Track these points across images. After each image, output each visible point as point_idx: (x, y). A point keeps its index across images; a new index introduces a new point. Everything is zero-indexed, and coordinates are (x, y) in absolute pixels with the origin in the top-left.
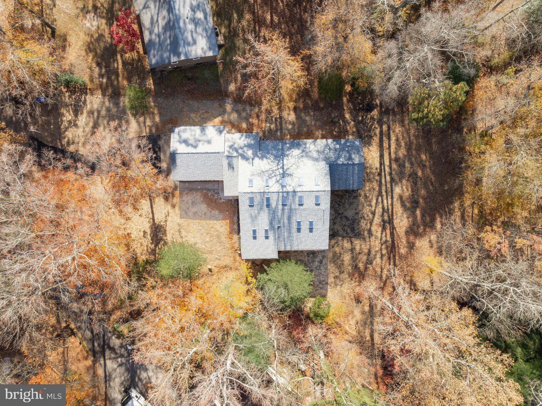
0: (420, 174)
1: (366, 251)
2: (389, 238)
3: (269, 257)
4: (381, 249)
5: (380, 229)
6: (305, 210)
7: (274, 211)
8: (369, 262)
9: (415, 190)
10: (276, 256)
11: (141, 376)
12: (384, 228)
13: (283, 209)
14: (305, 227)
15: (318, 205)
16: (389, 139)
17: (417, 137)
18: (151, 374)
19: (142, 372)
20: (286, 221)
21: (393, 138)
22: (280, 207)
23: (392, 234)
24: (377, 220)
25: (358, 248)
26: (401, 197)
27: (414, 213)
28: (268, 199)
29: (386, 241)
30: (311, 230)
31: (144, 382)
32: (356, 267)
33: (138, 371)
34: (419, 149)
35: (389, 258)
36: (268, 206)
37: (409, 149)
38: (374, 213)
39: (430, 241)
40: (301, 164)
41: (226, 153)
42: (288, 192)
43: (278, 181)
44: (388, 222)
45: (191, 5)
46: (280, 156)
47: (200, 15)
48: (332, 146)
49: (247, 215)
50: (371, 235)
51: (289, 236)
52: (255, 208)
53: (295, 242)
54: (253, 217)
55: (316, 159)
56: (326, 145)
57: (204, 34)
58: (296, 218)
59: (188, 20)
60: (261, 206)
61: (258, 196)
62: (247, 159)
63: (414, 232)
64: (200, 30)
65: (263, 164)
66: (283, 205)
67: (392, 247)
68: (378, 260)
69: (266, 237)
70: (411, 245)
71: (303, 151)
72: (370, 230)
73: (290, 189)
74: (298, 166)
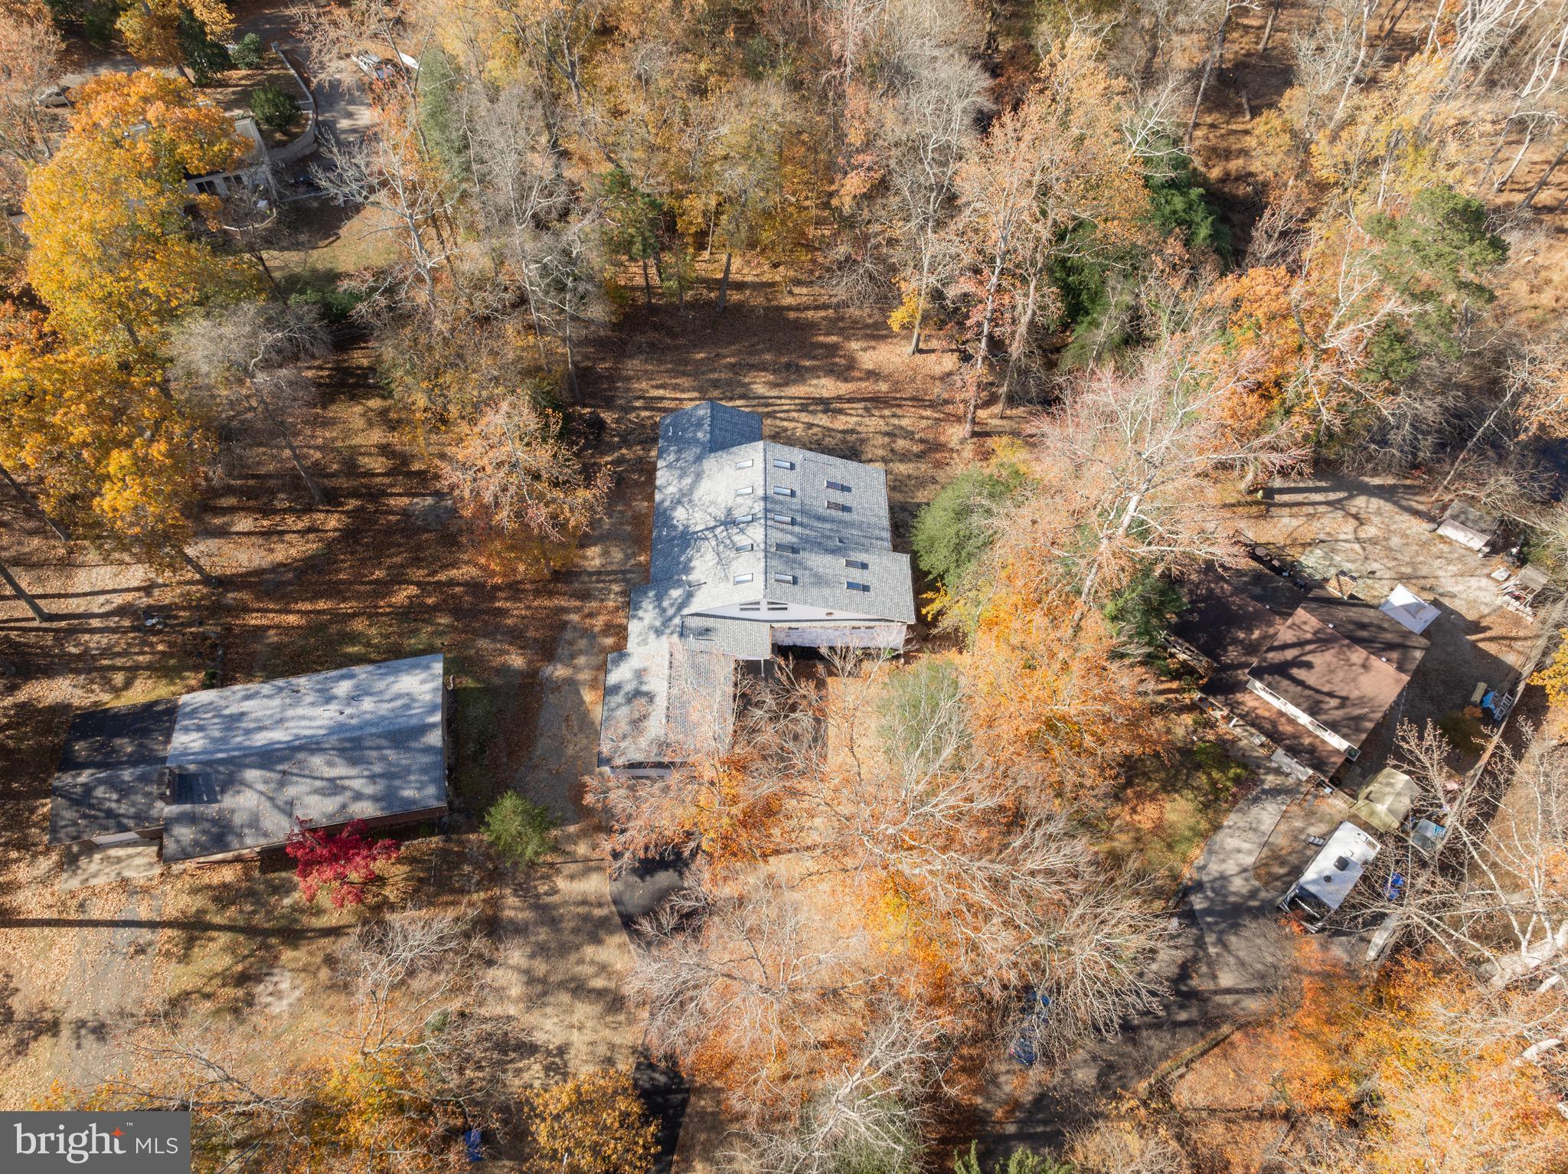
0: (732, 360)
1: (887, 440)
2: (862, 405)
3: (908, 572)
4: (882, 417)
5: (842, 418)
6: (803, 489)
7: (807, 541)
8: (909, 435)
9: (762, 367)
10: (905, 559)
11: (1244, 891)
12: (841, 411)
13: (801, 525)
14: (838, 497)
15: (792, 467)
16: (662, 398)
17: (660, 362)
18: (1230, 867)
19: (1233, 889)
20: (828, 526)
21: (661, 392)
22: (797, 529)
23: (850, 400)
24: (823, 420)
25: (880, 452)
26: (777, 386)
27: (808, 369)
28: (779, 546)
29: (866, 409)
30: (845, 489)
31: (1257, 883)
32: (920, 456)
33: (1232, 899)
34: (687, 363)
35: (899, 406)
36: (795, 550)
37: (684, 374)
38: (810, 426)
39: (864, 350)
40: (707, 499)
41: (676, 640)
42: (766, 510)
43: (742, 531)
44: (826, 405)
45: (312, 704)
46: (687, 539)
47: (343, 688)
48: (672, 457)
49: (815, 591)
50: (852, 431)
51: (859, 526)
52: (799, 573)
53: (873, 520)
54: (819, 580)
55: (699, 476)
56: (669, 466)
57: (391, 679)
58: (820, 506)
59: (348, 711)
60: (794, 561)
61: (774, 563)
62: (689, 596)
63: (845, 371)
64: (381, 685)
65: (703, 564)
66: (793, 522)
67: (877, 401)
68: (904, 422)
69: (864, 566)
70: (873, 375)
71: (679, 502)
72: (843, 432)
73: (759, 507)
74: (712, 503)
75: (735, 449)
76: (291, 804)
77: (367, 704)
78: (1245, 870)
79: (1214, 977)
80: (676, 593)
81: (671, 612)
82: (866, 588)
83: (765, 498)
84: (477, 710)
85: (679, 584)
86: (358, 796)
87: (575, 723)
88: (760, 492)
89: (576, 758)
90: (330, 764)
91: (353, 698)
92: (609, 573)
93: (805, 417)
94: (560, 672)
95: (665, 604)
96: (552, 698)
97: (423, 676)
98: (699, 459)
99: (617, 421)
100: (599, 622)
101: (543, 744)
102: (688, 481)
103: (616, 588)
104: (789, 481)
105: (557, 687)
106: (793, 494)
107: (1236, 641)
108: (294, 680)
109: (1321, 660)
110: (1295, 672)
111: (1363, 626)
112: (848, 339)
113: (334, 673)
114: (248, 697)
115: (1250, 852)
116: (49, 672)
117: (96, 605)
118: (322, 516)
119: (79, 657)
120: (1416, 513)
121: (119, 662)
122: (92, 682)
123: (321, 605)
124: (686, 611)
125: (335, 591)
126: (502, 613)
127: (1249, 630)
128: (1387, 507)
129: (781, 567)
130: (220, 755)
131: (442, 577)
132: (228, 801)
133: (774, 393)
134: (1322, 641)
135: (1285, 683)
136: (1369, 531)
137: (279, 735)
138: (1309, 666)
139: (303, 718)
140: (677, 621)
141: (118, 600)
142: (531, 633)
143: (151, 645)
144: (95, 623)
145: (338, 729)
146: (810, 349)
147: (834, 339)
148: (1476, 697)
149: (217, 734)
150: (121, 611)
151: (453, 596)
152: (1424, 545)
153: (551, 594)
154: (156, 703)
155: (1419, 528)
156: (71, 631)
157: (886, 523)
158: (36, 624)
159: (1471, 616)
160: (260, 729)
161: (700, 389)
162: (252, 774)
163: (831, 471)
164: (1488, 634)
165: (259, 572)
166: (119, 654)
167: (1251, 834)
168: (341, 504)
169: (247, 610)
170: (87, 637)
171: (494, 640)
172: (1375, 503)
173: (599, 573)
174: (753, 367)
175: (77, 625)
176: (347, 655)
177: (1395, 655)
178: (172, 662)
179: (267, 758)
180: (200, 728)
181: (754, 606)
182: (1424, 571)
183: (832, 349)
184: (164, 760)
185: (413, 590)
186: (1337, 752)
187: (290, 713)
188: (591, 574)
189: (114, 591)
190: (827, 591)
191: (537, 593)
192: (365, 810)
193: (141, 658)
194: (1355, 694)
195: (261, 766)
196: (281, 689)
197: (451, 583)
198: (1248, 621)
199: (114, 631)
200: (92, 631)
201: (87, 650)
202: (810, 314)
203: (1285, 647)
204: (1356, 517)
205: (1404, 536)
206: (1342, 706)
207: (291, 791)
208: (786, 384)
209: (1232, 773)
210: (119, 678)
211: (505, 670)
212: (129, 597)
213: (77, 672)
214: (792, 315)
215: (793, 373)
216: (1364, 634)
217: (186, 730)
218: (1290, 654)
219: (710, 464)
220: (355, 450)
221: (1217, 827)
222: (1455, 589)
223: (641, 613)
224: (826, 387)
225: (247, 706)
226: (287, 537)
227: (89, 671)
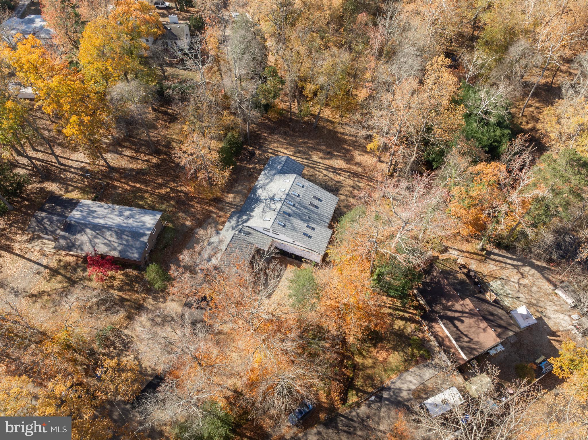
0: (311, 145)
1: (351, 189)
2: (348, 174)
3: (329, 236)
4: (353, 180)
5: (339, 176)
6: (303, 196)
7: (296, 214)
9: (320, 151)
10: (330, 232)
11: (405, 398)
12: (339, 174)
13: (297, 208)
14: (316, 202)
15: (303, 187)
16: (279, 151)
17: (285, 139)
18: (405, 387)
19: (401, 395)
20: (307, 211)
21: (280, 149)
22: (294, 209)
23: (345, 171)
24: (331, 175)
25: (347, 193)
26: (321, 158)
27: (335, 156)
28: (284, 212)
29: (349, 176)
30: (320, 200)
31: (412, 397)
33: (399, 399)
34: (294, 141)
35: (362, 178)
36: (289, 215)
37: (291, 145)
38: (326, 176)
39: (359, 155)
40: (270, 189)
41: (237, 233)
42: (286, 198)
43: (275, 203)
44: (335, 170)
45: (116, 215)
46: (258, 200)
47: (127, 213)
48: (267, 171)
49: (290, 232)
50: (340, 182)
51: (319, 215)
52: (287, 224)
53: (325, 214)
54: (294, 229)
55: (271, 180)
56: (265, 174)
57: (142, 215)
58: (307, 204)
59: (125, 221)
60: (288, 219)
61: (279, 217)
62: (248, 219)
63: (349, 160)
64: (137, 216)
65: (258, 211)
66: (294, 206)
67: (355, 174)
68: (361, 185)
69: (313, 229)
70: (358, 164)
71: (261, 187)
72: (337, 182)
73: (284, 197)
74: (271, 191)
75: (287, 175)
76: (95, 244)
77: (131, 221)
78: (410, 390)
79: (379, 424)
80: (245, 217)
81: (240, 223)
82: (310, 237)
83: (287, 194)
84: (168, 235)
85: (247, 215)
86: (115, 249)
88: (287, 192)
90: (111, 235)
91: (128, 218)
92: (232, 205)
93: (325, 172)
94: (200, 232)
95: (240, 220)
96: (194, 239)
97: (152, 217)
98: (274, 174)
99: (260, 155)
100: (221, 220)
102: (268, 181)
103: (232, 210)
104: (300, 191)
106: (299, 196)
107: (441, 303)
108: (115, 206)
109: (467, 321)
110: (457, 323)
111: (492, 314)
112: (355, 150)
113: (127, 208)
114: (99, 207)
115: (415, 384)
116: (53, 181)
117: (75, 165)
118: (152, 157)
119: (63, 179)
120: (549, 281)
121: (73, 184)
122: (63, 187)
123: (138, 185)
124: (245, 224)
125: (145, 183)
126: (192, 206)
127: (448, 301)
128: (537, 274)
129: (281, 220)
130: (82, 222)
131: (179, 189)
132: (78, 236)
133: (320, 161)
134: (471, 314)
135: (451, 325)
136: (525, 281)
137: (101, 221)
138: (462, 322)
139: (111, 218)
140: (240, 227)
141: (82, 165)
142: (198, 216)
143: (84, 182)
144: (73, 170)
145: (119, 225)
146: (339, 148)
147: (351, 148)
148: (538, 361)
149: (85, 214)
150: (81, 169)
151: (180, 196)
152: (547, 294)
153: (211, 205)
154: (73, 199)
155: (548, 287)
156: (65, 170)
157: (330, 217)
158: (56, 165)
159: (554, 329)
160: (97, 218)
161: (294, 152)
162: (88, 231)
163: (318, 192)
164: (557, 338)
165: (125, 169)
166: (74, 182)
167: (418, 378)
168: (160, 156)
169: (116, 180)
170: (68, 173)
171: (186, 214)
172: (533, 271)
173: (229, 203)
174: (316, 150)
175: (67, 169)
176: (139, 204)
177: (499, 330)
178: (87, 189)
179: (96, 227)
180: (81, 211)
181: (267, 230)
182: (542, 304)
183: (348, 151)
184: (67, 217)
185: (168, 190)
186: (463, 359)
187: (109, 216)
188: (226, 203)
189: (82, 162)
190: (294, 233)
191: (206, 204)
192: (115, 254)
193: (80, 185)
194: (476, 339)
195: (91, 229)
196: (110, 207)
197: (181, 191)
198: (449, 297)
199: (76, 174)
200: (71, 172)
201: (67, 177)
202: (346, 137)
203: (456, 311)
204: (522, 274)
205: (540, 288)
206: (469, 342)
207: (96, 240)
208: (325, 159)
209: (421, 352)
210: (70, 189)
211: (184, 225)
212: (85, 165)
213: (61, 183)
214: (340, 136)
215: (330, 155)
216: (491, 318)
217: (77, 210)
218: (457, 315)
219: (277, 177)
220: (172, 140)
221: (407, 370)
222: (552, 316)
223: (231, 220)
224: (339, 163)
225: (98, 209)
226: (139, 161)
227: (64, 184)
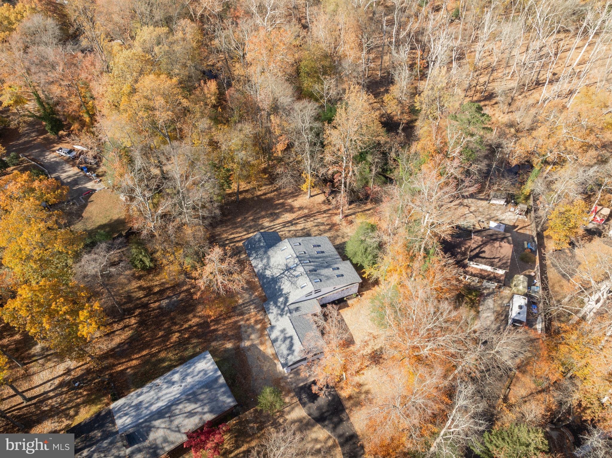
0: (251, 218)
1: (317, 228)
2: (302, 219)
3: (351, 266)
4: (311, 221)
5: (299, 225)
6: (307, 250)
7: (317, 266)
8: (323, 224)
9: (263, 217)
10: (348, 262)
12: (297, 223)
13: (313, 262)
14: (318, 249)
15: (300, 244)
16: (234, 238)
17: (227, 226)
18: (489, 322)
20: (321, 259)
21: (233, 236)
22: (312, 264)
23: (298, 219)
24: (293, 228)
25: (317, 232)
26: (271, 221)
27: (278, 213)
28: (310, 271)
29: (305, 220)
30: (319, 246)
31: (498, 324)
32: (330, 229)
34: (236, 223)
35: (315, 216)
36: (315, 270)
37: (237, 227)
38: (290, 231)
39: (293, 201)
40: (276, 264)
41: (288, 315)
42: (300, 261)
43: (295, 270)
44: (291, 223)
45: (167, 388)
46: (275, 280)
47: (176, 377)
48: (254, 255)
49: (328, 282)
50: (304, 229)
51: (329, 256)
52: (321, 278)
53: (332, 253)
54: (328, 278)
55: (268, 258)
56: (255, 258)
57: (193, 367)
58: (314, 253)
59: (183, 385)
60: (317, 274)
61: (311, 277)
62: (287, 299)
63: (291, 210)
64: (189, 371)
65: (286, 286)
66: (310, 262)
67: (307, 217)
68: (319, 220)
69: (338, 268)
70: (301, 208)
71: (265, 269)
72: (301, 230)
73: (297, 260)
74: (278, 265)
75: (278, 244)
76: (178, 427)
77: (189, 380)
78: (493, 322)
80: (281, 299)
81: (282, 307)
82: (342, 275)
83: (297, 257)
84: (225, 368)
85: (281, 295)
86: (203, 413)
87: (262, 359)
88: (295, 256)
89: (268, 370)
91: (183, 379)
92: (247, 303)
93: (286, 229)
94: (247, 343)
95: (279, 304)
96: (249, 353)
97: (205, 361)
98: (265, 252)
100: (252, 321)
101: (254, 371)
102: (265, 261)
103: (252, 307)
104: (302, 249)
105: (249, 349)
106: (305, 253)
108: (155, 382)
109: (486, 249)
110: (481, 255)
111: (492, 235)
112: (286, 199)
113: (169, 373)
114: (139, 395)
115: (491, 316)
116: (39, 421)
117: (47, 387)
118: (127, 320)
119: (50, 410)
120: (482, 199)
121: (69, 405)
122: (61, 417)
123: (144, 353)
124: (288, 304)
125: (148, 345)
126: (216, 330)
127: (460, 248)
128: (474, 200)
129: (315, 278)
130: (141, 421)
131: (186, 326)
132: (152, 436)
133: (272, 224)
134: (485, 244)
135: (480, 259)
136: (472, 209)
137: (160, 404)
138: (484, 252)
139: (166, 394)
140: (286, 308)
141: (57, 382)
142: (230, 333)
143: (81, 393)
144: (51, 394)
145: (183, 393)
146: (276, 206)
147: (281, 201)
148: (526, 246)
149: (134, 414)
150: (61, 385)
151: (194, 331)
152: (488, 208)
153: (230, 317)
154: (100, 413)
155: (485, 203)
156: (41, 402)
157: (336, 253)
158: (24, 404)
159: (512, 224)
160: (151, 405)
161: (246, 231)
162: (157, 423)
163: (312, 241)
164: (519, 228)
165: (113, 350)
166: (68, 402)
167: (488, 311)
168: (134, 313)
169: (114, 365)
170: (50, 401)
171: (218, 341)
172: (470, 200)
173: (243, 304)
174: (259, 218)
175: (44, 398)
177: (505, 240)
178: (93, 397)
179: (160, 414)
180: (126, 415)
181: (310, 294)
182: (493, 215)
183: (283, 204)
184: (117, 432)
185: (177, 335)
186: (502, 275)
187: (160, 394)
188: (241, 305)
189: (54, 379)
190: (332, 280)
191: (225, 319)
192: (209, 417)
193: (78, 400)
194: (502, 256)
195: (159, 418)
196: (151, 387)
197: (191, 327)
198: (459, 245)
199: (61, 394)
200: (51, 398)
201: (52, 407)
202: (269, 195)
203: (475, 249)
204: (467, 206)
205: (482, 207)
206: (500, 261)
207: (176, 422)
208: (274, 220)
209: (474, 294)
210: (72, 412)
211: (227, 350)
212: (61, 379)
213: (52, 416)
214: (263, 197)
215: (275, 216)
216: (494, 237)
217: (120, 417)
218: (477, 250)
219: (271, 252)
220: (128, 292)
221: (478, 312)
222: (504, 218)
223: (271, 311)
224: (288, 217)
225: (141, 398)
226: (117, 333)
227: (57, 414)
